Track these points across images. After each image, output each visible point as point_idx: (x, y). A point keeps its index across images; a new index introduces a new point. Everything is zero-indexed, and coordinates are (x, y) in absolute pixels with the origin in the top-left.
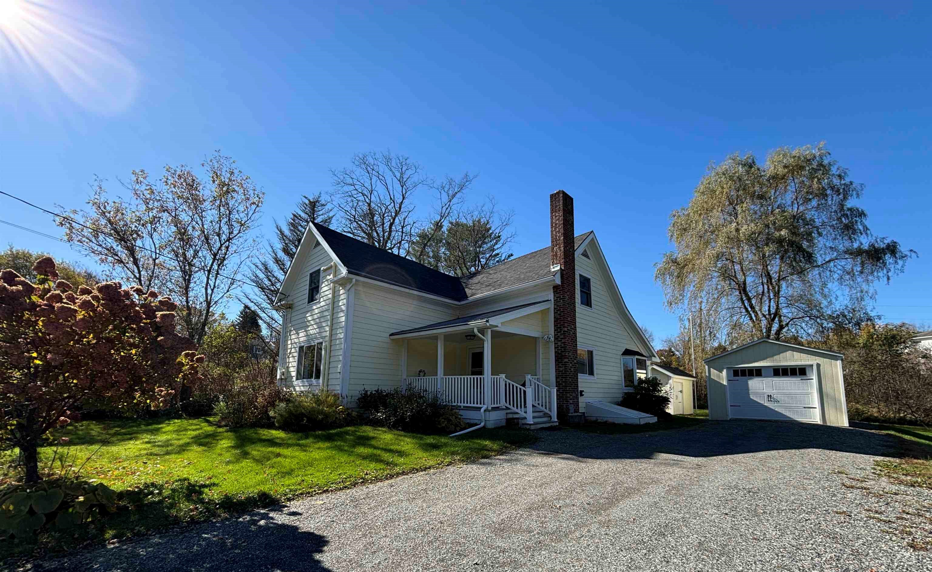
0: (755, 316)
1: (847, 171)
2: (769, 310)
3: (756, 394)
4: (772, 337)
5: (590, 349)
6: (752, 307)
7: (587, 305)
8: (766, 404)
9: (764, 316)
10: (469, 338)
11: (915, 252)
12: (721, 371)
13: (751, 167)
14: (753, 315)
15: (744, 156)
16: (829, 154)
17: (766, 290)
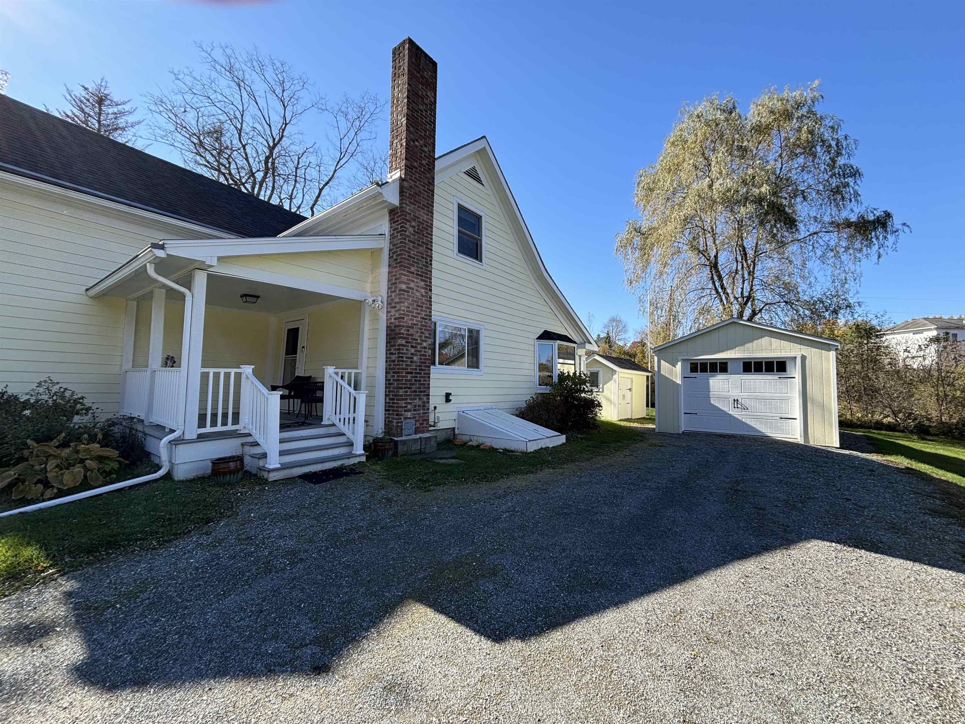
0: (727, 299)
1: (841, 122)
2: (742, 293)
3: (719, 398)
4: (745, 318)
5: (475, 327)
6: (722, 287)
7: (477, 259)
8: (730, 412)
9: (736, 298)
10: (249, 299)
11: (908, 226)
12: (674, 365)
13: (731, 113)
14: (724, 298)
15: (724, 100)
16: (822, 97)
17: (740, 268)
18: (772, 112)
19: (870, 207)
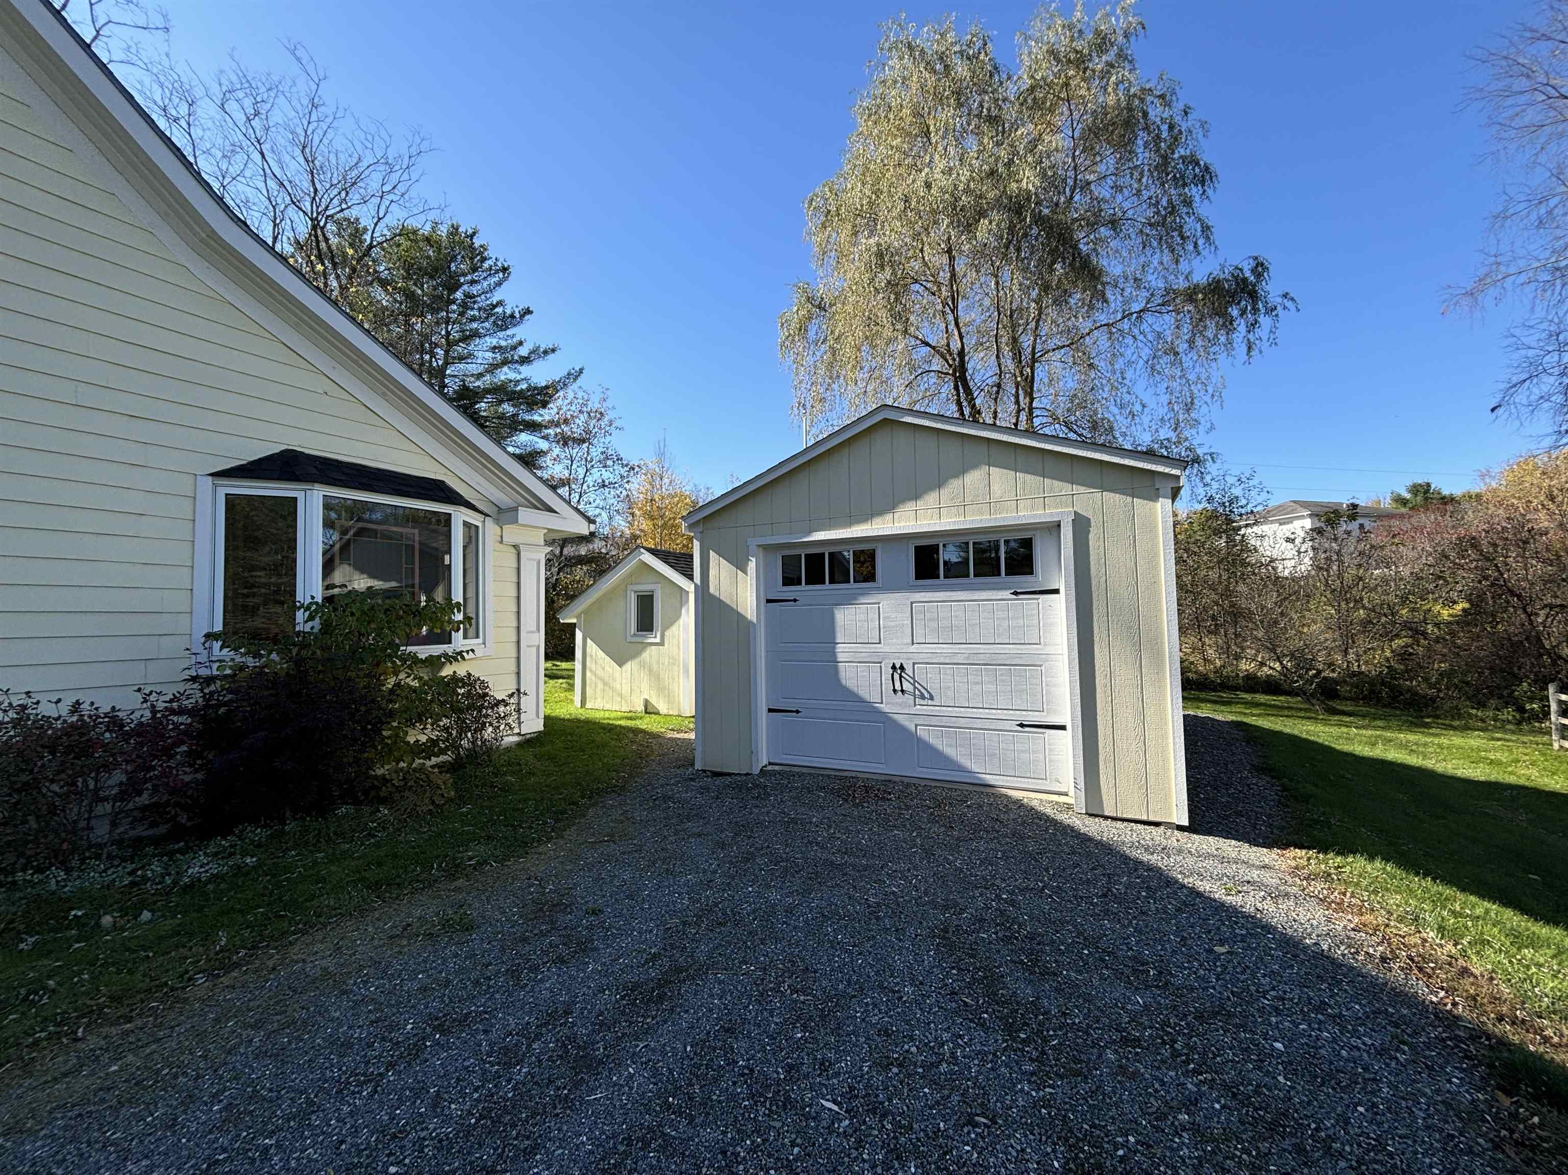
8: (885, 707)
11: (1292, 299)
12: (741, 565)
18: (1053, 53)
19: (1227, 264)
